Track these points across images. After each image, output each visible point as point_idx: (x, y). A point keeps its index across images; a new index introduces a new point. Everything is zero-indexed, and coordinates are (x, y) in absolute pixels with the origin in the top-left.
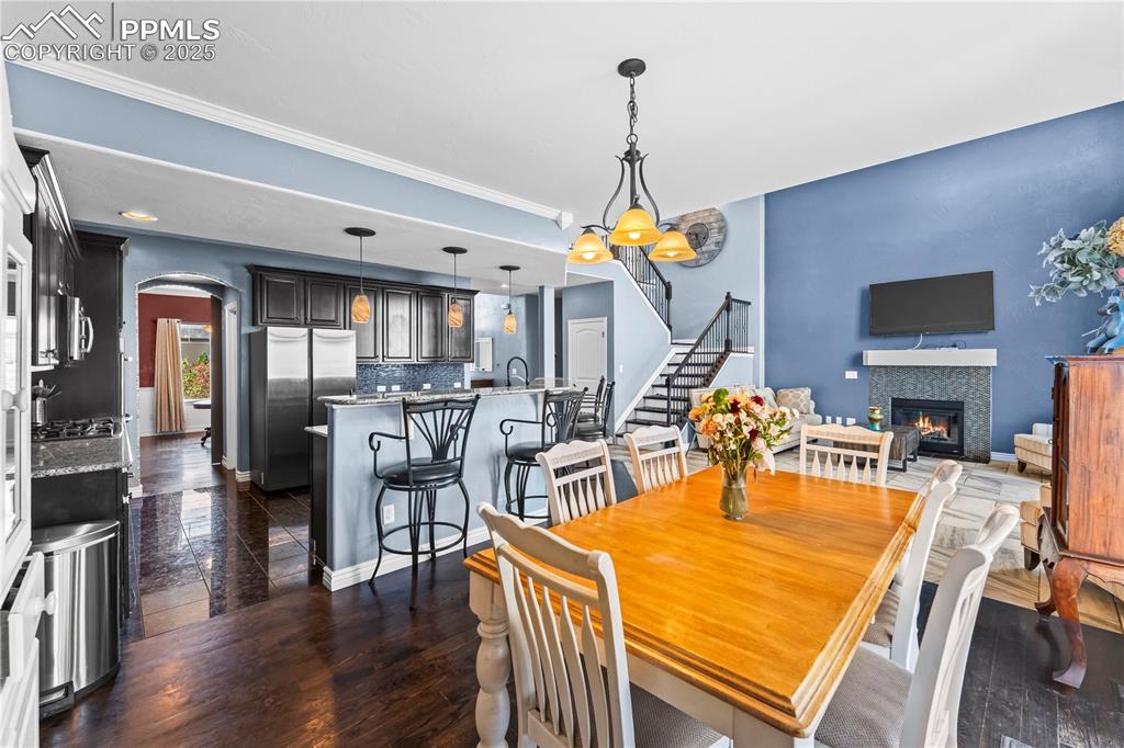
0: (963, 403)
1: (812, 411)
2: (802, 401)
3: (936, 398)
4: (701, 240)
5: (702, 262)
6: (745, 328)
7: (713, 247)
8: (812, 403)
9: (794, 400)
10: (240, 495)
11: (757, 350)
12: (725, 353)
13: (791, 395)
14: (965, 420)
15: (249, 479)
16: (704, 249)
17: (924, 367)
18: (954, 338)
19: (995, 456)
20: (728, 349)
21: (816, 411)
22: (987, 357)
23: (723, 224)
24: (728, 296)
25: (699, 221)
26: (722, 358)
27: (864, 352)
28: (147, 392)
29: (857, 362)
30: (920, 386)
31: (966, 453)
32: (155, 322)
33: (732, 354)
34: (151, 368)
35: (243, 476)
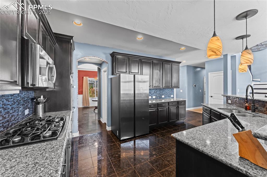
10: (108, 136)
15: (111, 130)
28: (81, 96)
32: (83, 78)
34: (82, 90)
35: (109, 128)
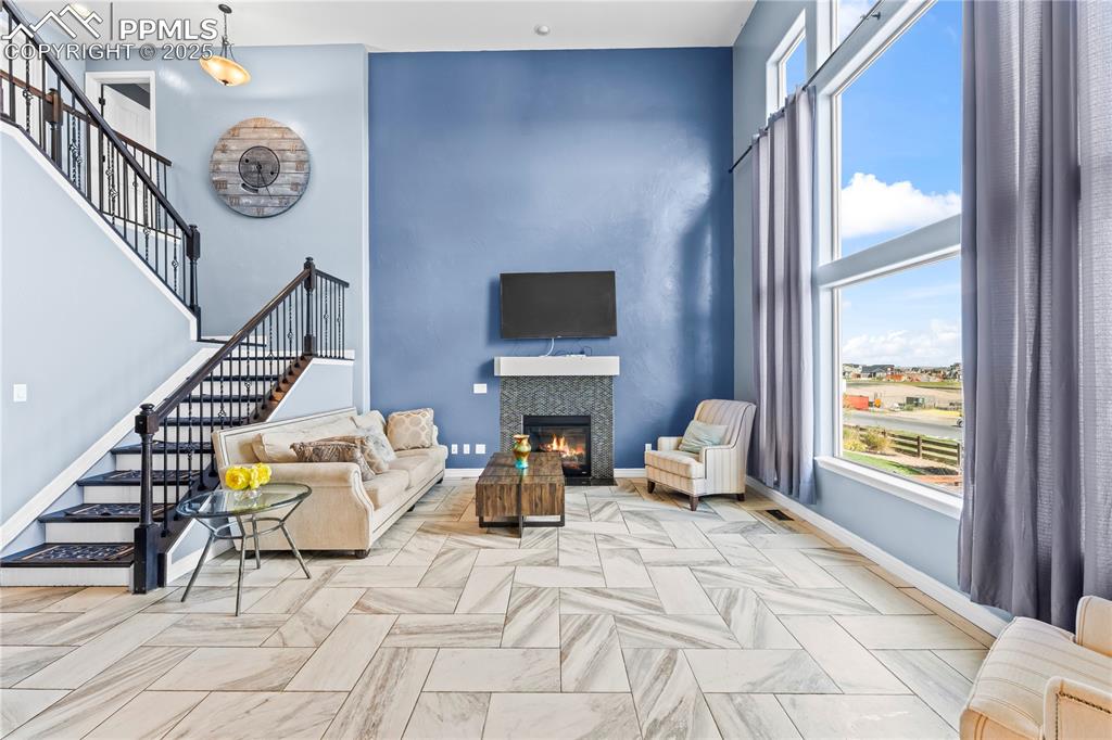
0: (589, 417)
1: (435, 442)
2: (423, 429)
3: (566, 413)
4: (267, 176)
5: (267, 211)
6: (340, 321)
7: (287, 190)
8: (435, 428)
9: (413, 428)
11: (359, 355)
12: (302, 358)
13: (407, 421)
14: (593, 436)
16: (272, 189)
17: (555, 377)
18: (582, 344)
19: (618, 473)
20: (309, 351)
21: (441, 440)
22: (608, 365)
23: (303, 157)
24: (309, 264)
25: (263, 143)
26: (298, 366)
27: (496, 359)
29: (487, 372)
30: (551, 399)
31: (593, 474)
33: (315, 361)
